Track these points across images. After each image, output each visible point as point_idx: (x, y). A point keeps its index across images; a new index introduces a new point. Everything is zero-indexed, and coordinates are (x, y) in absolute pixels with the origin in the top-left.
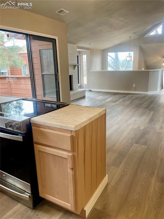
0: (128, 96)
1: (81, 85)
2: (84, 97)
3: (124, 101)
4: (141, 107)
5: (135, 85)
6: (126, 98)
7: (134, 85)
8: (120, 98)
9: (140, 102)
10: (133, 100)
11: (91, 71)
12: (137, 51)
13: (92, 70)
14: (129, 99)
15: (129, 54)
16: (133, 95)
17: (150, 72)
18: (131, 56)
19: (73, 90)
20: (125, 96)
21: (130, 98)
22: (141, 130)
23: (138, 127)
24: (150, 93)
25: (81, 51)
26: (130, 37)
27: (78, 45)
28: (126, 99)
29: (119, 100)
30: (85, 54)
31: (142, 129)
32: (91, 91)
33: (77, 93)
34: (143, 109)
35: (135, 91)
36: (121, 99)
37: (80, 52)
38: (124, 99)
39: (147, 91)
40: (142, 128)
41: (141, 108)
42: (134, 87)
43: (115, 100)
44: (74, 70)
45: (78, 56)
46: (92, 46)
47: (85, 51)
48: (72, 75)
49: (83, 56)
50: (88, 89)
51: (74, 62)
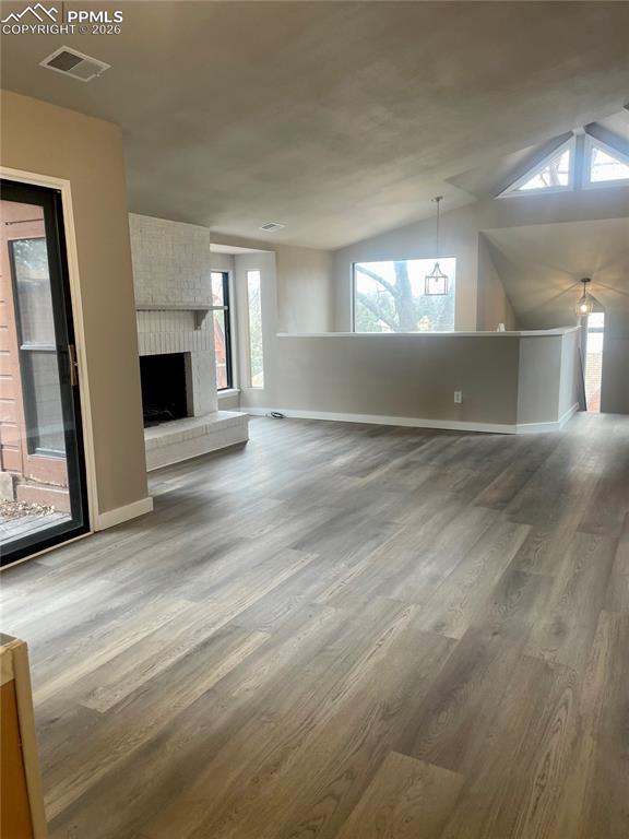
0: (434, 440)
1: (240, 393)
2: (238, 448)
3: (407, 465)
4: (476, 500)
5: (460, 393)
6: (421, 452)
7: (458, 397)
8: (394, 453)
9: (474, 474)
10: (446, 464)
11: (279, 335)
12: (472, 255)
13: (286, 332)
14: (430, 459)
15: (437, 265)
16: (451, 439)
17: (522, 340)
18: (445, 277)
19: (193, 416)
20: (419, 444)
21: (440, 452)
22: (452, 640)
23: (439, 626)
24: (526, 429)
25: (239, 255)
26: (438, 199)
27: (215, 228)
28: (419, 458)
29: (388, 461)
30: (253, 268)
31: (455, 640)
32: (281, 417)
33: (206, 431)
34: (484, 510)
35: (463, 419)
36: (396, 457)
37: (233, 256)
38: (411, 456)
39: (513, 421)
40: (457, 632)
41: (477, 505)
42: (460, 402)
43: (371, 459)
44: (196, 329)
45: (225, 275)
46: (279, 232)
47: (255, 254)
48: (189, 353)
49: (249, 273)
50: (268, 411)
51: (199, 299)
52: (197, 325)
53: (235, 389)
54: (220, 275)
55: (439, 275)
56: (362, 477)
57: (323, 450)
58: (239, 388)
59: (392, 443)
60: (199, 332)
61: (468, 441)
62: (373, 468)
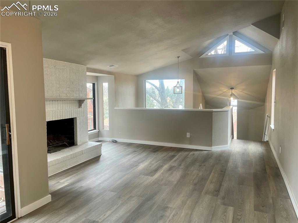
0: (180, 154)
1: (99, 131)
7: (188, 135)
11: (115, 108)
19: (77, 145)
26: (178, 57)
32: (116, 142)
35: (190, 144)
37: (97, 77)
39: (211, 145)
44: (79, 107)
45: (94, 84)
46: (116, 68)
47: (105, 76)
48: (76, 118)
49: (103, 83)
50: (110, 139)
51: (81, 95)
52: (80, 106)
53: (97, 130)
54: (92, 84)
55: (179, 86)
56: (152, 176)
57: (134, 160)
58: (99, 129)
59: (163, 155)
60: (81, 109)
61: (194, 154)
62: (156, 170)
